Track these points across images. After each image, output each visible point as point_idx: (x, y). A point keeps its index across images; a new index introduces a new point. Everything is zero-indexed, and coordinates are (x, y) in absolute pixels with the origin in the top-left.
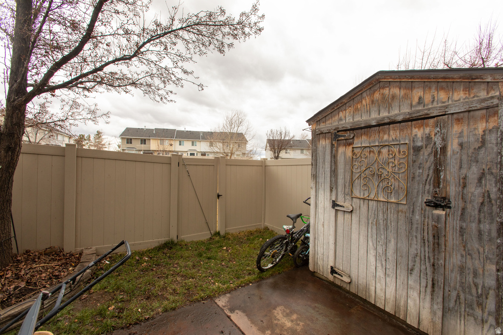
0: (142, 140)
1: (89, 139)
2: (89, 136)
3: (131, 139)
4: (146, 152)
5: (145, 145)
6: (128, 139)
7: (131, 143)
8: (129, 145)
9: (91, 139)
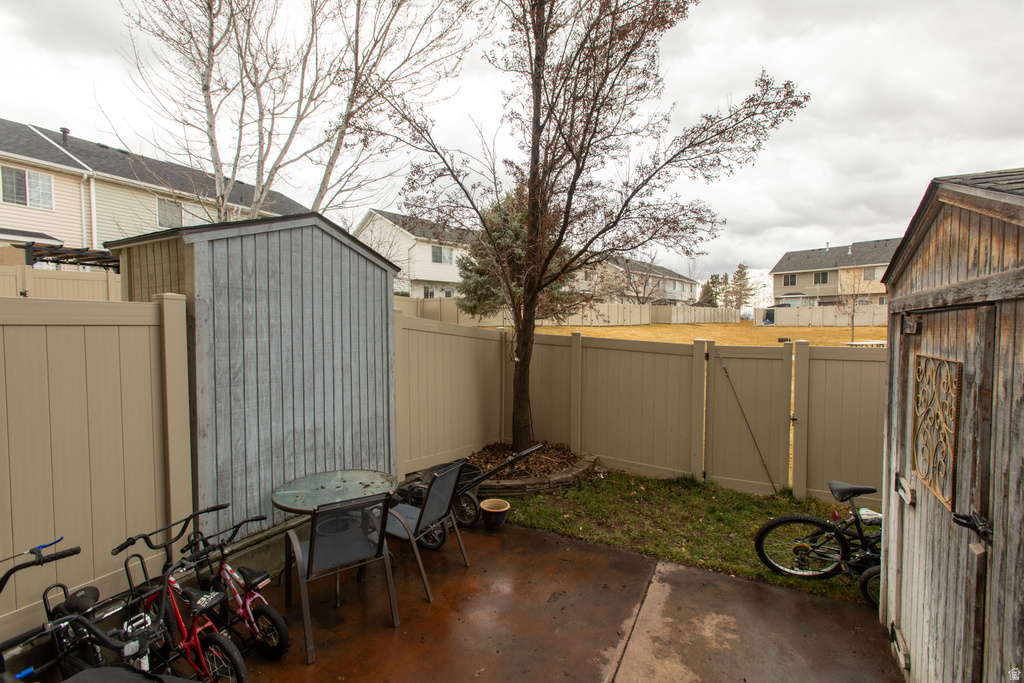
0: (817, 275)
1: (726, 282)
2: (726, 277)
3: (793, 276)
4: (826, 300)
5: (824, 286)
6: (786, 276)
7: (793, 283)
8: (791, 289)
9: (729, 281)
